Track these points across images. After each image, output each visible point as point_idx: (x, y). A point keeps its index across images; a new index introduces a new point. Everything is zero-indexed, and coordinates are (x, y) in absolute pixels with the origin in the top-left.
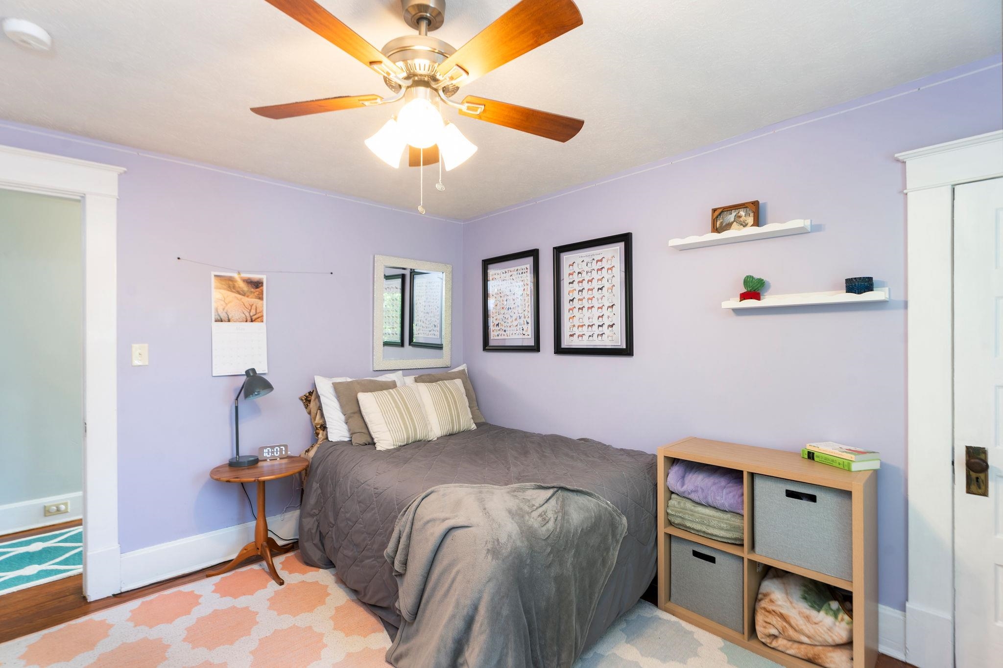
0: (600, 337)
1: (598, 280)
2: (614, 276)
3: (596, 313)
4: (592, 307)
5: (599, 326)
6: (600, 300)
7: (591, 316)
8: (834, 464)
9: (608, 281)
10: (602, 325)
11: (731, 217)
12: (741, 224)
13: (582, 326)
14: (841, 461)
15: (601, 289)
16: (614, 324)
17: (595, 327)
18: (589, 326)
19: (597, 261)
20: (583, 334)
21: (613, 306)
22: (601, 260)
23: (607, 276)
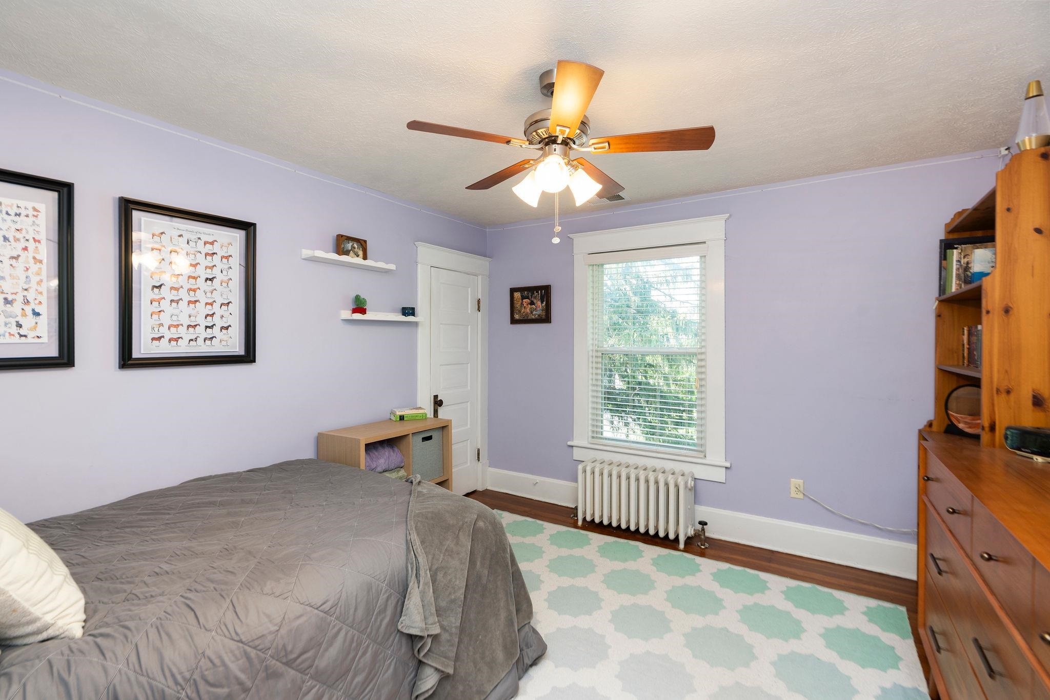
0: (208, 342)
1: (206, 267)
2: (230, 268)
3: (201, 309)
4: (196, 301)
5: (207, 327)
6: (209, 295)
7: (193, 312)
8: (417, 418)
9: (222, 272)
10: (212, 326)
11: (349, 246)
12: (356, 254)
13: (177, 326)
14: (421, 415)
15: (211, 280)
16: (230, 326)
17: (200, 330)
18: (189, 326)
19: (205, 243)
20: (179, 338)
21: (229, 303)
22: (212, 243)
23: (220, 266)
